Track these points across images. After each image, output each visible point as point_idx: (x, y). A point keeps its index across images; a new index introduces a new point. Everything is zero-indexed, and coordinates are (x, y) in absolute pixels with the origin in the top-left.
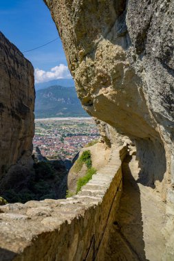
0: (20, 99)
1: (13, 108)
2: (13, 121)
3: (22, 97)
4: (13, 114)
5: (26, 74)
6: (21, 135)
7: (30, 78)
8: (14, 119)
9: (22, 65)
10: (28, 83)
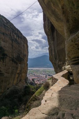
0: (19, 54)
1: (14, 57)
2: (12, 63)
3: (20, 53)
4: (13, 60)
5: (23, 43)
6: (18, 72)
7: (25, 45)
8: (13, 63)
9: (21, 38)
10: (24, 47)
